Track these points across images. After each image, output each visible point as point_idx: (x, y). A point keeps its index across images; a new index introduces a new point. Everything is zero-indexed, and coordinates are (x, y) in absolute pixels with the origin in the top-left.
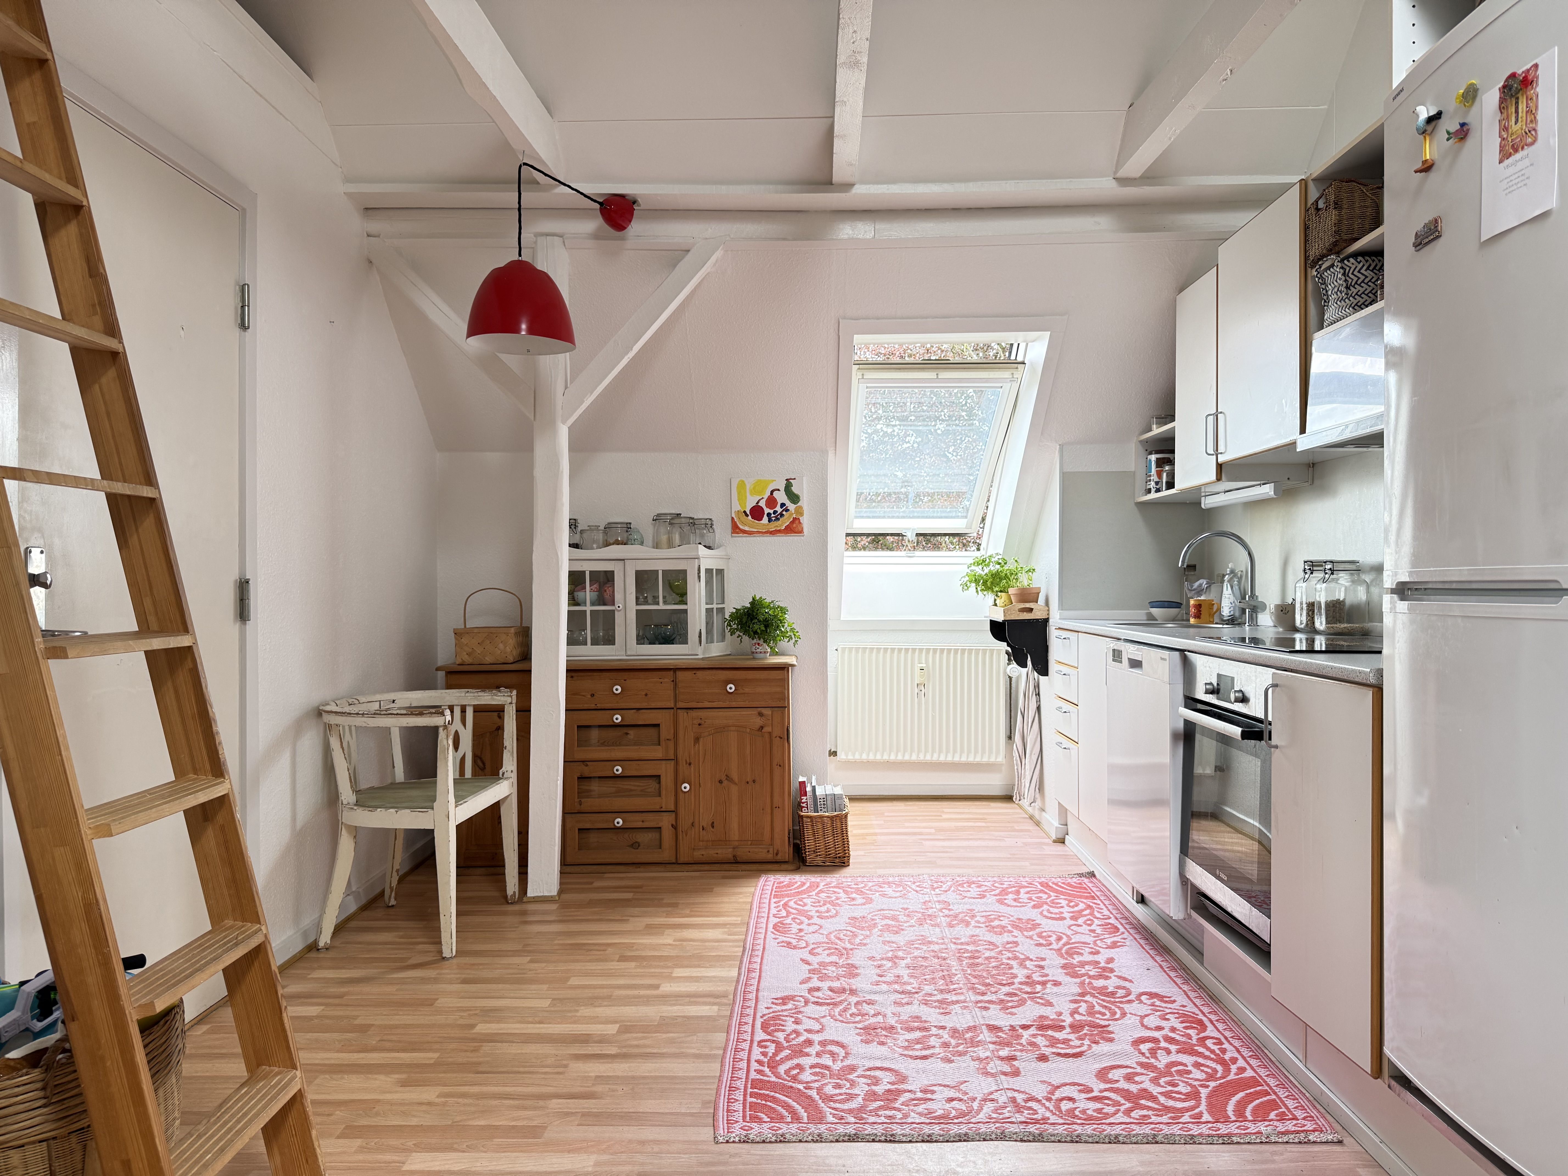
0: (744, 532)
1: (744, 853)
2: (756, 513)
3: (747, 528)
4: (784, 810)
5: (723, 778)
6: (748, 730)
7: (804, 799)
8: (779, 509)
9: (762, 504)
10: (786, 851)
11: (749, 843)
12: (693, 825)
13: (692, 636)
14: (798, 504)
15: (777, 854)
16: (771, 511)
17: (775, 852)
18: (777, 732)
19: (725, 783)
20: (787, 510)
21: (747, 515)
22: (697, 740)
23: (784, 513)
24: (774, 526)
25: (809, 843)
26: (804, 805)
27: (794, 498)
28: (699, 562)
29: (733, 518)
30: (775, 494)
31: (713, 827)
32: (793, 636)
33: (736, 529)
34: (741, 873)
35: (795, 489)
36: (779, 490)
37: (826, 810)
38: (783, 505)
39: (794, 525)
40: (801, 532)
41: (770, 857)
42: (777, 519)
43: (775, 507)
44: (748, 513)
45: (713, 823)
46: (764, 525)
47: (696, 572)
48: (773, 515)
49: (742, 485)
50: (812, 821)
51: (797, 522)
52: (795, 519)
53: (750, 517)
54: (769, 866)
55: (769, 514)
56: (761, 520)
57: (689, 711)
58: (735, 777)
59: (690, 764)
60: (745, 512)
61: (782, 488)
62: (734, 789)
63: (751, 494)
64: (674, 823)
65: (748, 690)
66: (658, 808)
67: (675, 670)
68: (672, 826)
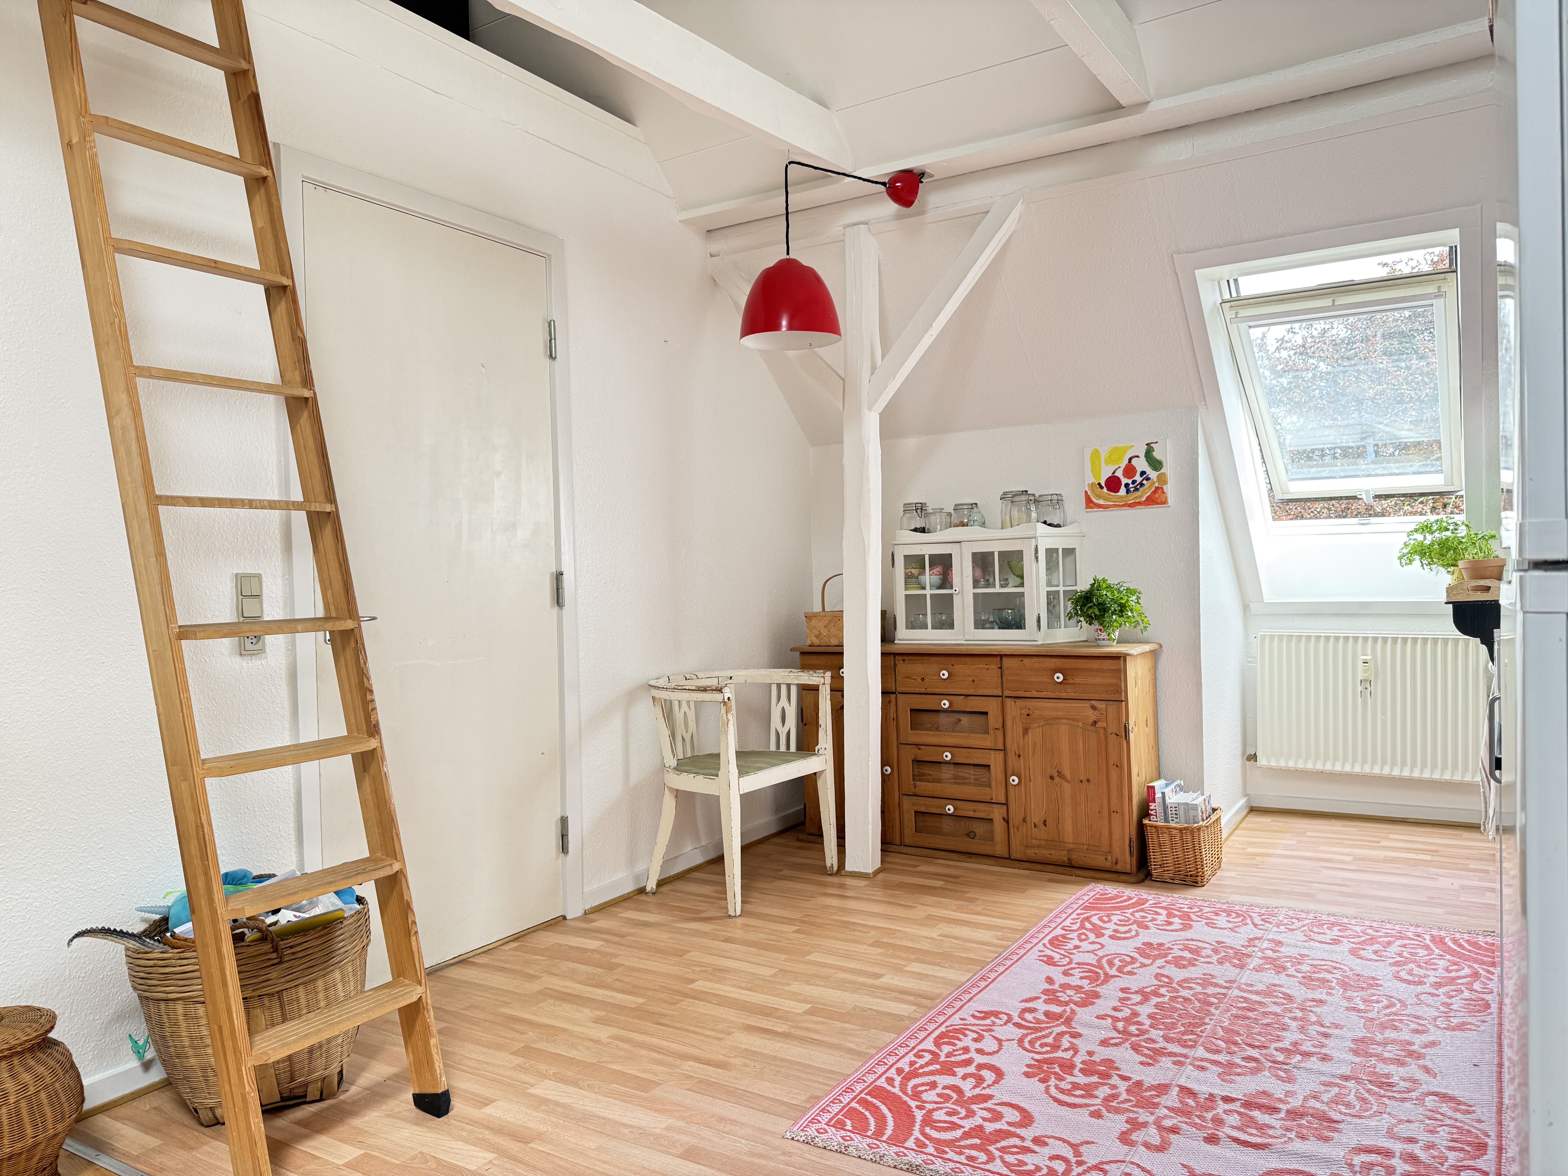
0: (1099, 506)
1: (1078, 858)
2: (1113, 484)
3: (1101, 502)
4: (1123, 815)
5: (1055, 774)
6: (1080, 724)
7: (1152, 806)
8: (1138, 478)
9: (1119, 474)
10: (1128, 862)
11: (1086, 847)
12: (1024, 820)
13: (1030, 620)
14: (1162, 471)
15: (1116, 863)
16: (1130, 481)
17: (1114, 860)
18: (1112, 728)
19: (1057, 779)
20: (1148, 479)
21: (1102, 488)
22: (1026, 731)
23: (1145, 482)
24: (1132, 498)
25: (1155, 856)
26: (1152, 812)
27: (1156, 464)
28: (1037, 541)
29: (1086, 492)
30: (1134, 461)
31: (1045, 825)
32: (1141, 622)
33: (1089, 503)
34: (1073, 878)
35: (1157, 455)
36: (1138, 457)
37: (1178, 820)
38: (1143, 473)
39: (1157, 495)
40: (1165, 502)
41: (1108, 865)
42: (1136, 489)
43: (1134, 476)
44: (1103, 485)
45: (1045, 821)
46: (1121, 497)
47: (1033, 552)
48: (1131, 486)
49: (1096, 454)
50: (1157, 831)
51: (1160, 491)
52: (1157, 488)
53: (1105, 490)
54: (1106, 876)
55: (1127, 485)
56: (1117, 491)
57: (1018, 700)
58: (1067, 773)
59: (1019, 756)
60: (1099, 484)
61: (1142, 454)
62: (1067, 787)
63: (1107, 463)
64: (1005, 816)
65: (1077, 680)
66: (988, 799)
67: (1001, 656)
68: (1004, 819)
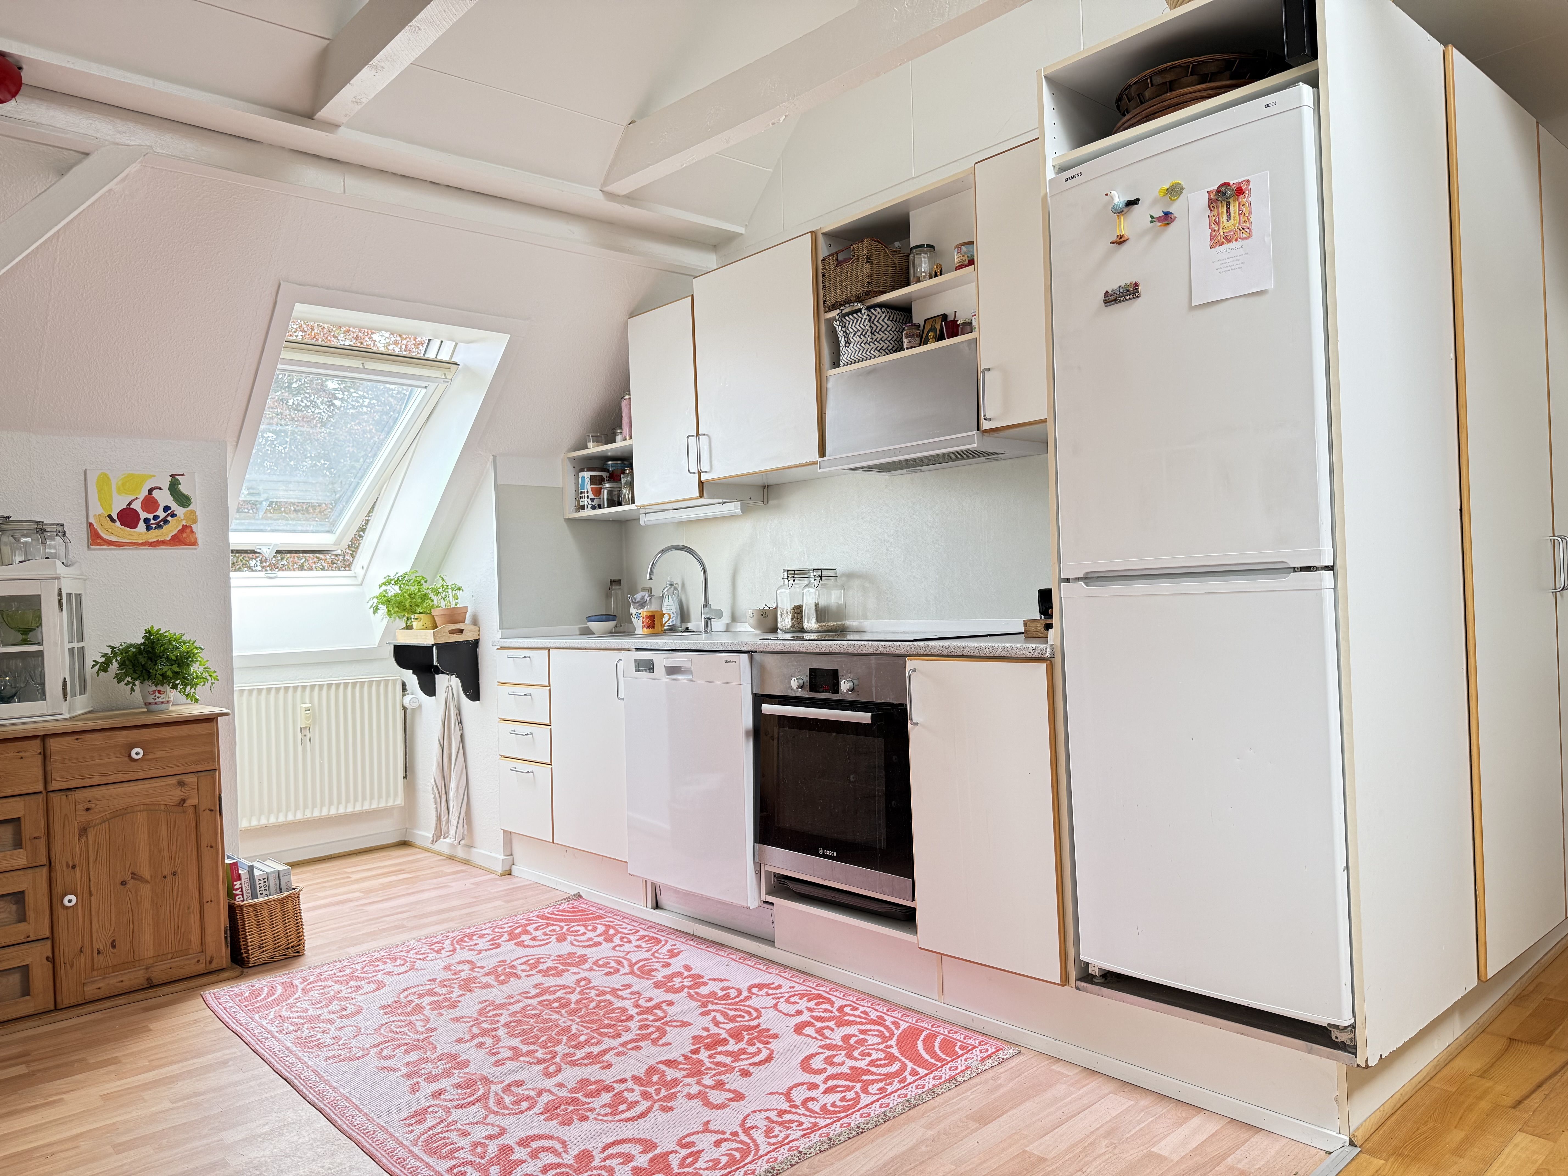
0: (110, 543)
1: (159, 973)
2: (128, 518)
3: (113, 538)
4: (219, 903)
5: (128, 877)
6: (163, 807)
7: (237, 884)
8: (161, 514)
9: (137, 506)
10: (222, 956)
11: (170, 956)
12: (81, 951)
13: (53, 687)
14: (190, 508)
15: (210, 962)
16: (151, 516)
17: (208, 959)
18: (205, 804)
19: (131, 883)
20: (173, 515)
21: (113, 521)
22: (83, 831)
23: (169, 518)
24: (154, 535)
25: (252, 938)
26: (238, 892)
27: (183, 500)
28: (60, 583)
29: (91, 525)
30: (155, 493)
31: (114, 946)
32: (209, 678)
33: (95, 538)
34: (162, 999)
35: (183, 488)
36: (160, 488)
37: (267, 892)
38: (166, 508)
39: (184, 535)
40: (194, 543)
41: (201, 968)
42: (159, 527)
43: (157, 510)
44: (115, 517)
45: (114, 941)
46: (140, 534)
47: (56, 598)
48: (152, 521)
49: (104, 480)
50: (255, 910)
51: (188, 531)
52: (185, 527)
53: (118, 523)
54: (204, 980)
55: (146, 521)
56: (135, 527)
57: (69, 793)
58: (145, 873)
59: (74, 867)
60: (110, 516)
61: (166, 486)
62: (145, 890)
63: (119, 492)
64: (50, 955)
65: (159, 754)
66: (22, 938)
67: (44, 738)
68: (47, 958)
